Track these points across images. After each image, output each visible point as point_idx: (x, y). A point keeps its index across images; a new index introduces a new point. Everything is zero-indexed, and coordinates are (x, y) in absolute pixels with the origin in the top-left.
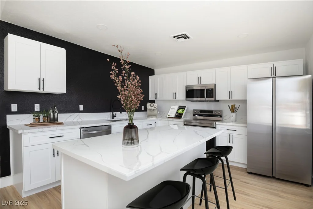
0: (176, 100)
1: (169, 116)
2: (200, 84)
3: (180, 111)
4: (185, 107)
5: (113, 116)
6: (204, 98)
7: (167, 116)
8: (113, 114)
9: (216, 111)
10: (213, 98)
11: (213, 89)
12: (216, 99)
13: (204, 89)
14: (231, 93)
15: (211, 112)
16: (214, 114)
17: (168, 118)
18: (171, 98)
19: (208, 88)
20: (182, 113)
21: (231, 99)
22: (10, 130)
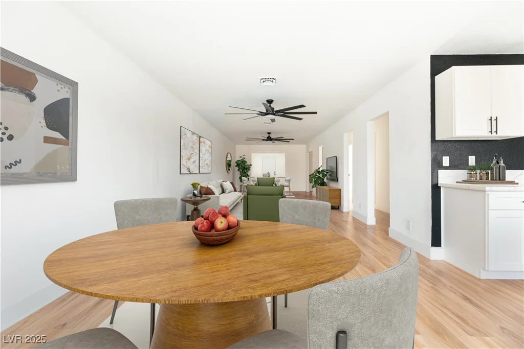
22: (442, 190)
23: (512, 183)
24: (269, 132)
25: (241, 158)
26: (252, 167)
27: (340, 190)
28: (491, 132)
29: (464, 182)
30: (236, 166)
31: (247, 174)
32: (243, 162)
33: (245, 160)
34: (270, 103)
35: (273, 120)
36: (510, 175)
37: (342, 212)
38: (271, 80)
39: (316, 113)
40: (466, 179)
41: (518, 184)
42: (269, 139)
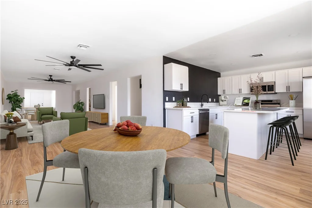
0: (242, 94)
1: (236, 105)
2: (262, 82)
3: (246, 101)
4: (250, 98)
5: (202, 105)
6: (266, 91)
7: (235, 105)
8: (202, 104)
9: (274, 100)
10: (273, 91)
11: (273, 85)
12: (276, 92)
13: (266, 86)
14: (288, 88)
15: (271, 101)
16: (273, 102)
17: (236, 106)
18: (237, 92)
19: (269, 85)
20: (248, 102)
21: (288, 91)
22: (166, 110)
23: (189, 107)
24: (51, 75)
25: (13, 93)
26: (25, 99)
27: (108, 113)
28: (181, 89)
29: (175, 107)
30: (7, 99)
31: (20, 106)
32: (16, 95)
33: (18, 94)
34: (73, 59)
35: (70, 69)
36: (189, 104)
37: (109, 126)
38: (86, 47)
39: (103, 70)
40: (176, 106)
41: (191, 107)
42: (51, 80)
